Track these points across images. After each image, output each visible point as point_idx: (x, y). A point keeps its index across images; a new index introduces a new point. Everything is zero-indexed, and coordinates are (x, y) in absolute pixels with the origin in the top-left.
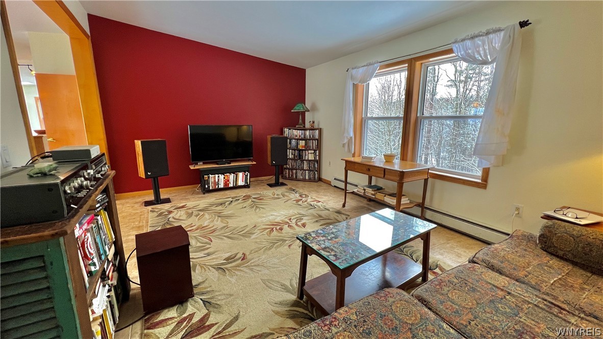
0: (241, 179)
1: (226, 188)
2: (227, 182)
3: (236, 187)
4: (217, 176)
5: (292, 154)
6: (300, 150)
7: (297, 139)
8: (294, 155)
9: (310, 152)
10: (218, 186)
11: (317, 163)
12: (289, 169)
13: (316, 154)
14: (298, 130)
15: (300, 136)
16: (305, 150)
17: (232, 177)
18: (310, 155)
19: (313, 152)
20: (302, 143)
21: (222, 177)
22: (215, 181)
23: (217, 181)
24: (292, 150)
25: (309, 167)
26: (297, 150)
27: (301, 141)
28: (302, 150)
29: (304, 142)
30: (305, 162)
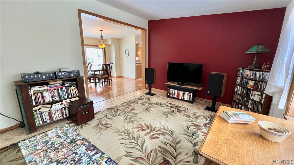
0: (187, 96)
1: (178, 98)
2: (178, 95)
3: (183, 100)
4: (174, 90)
5: (241, 91)
6: (248, 89)
7: (248, 79)
8: (243, 92)
9: (257, 93)
10: (174, 96)
11: (262, 106)
12: (236, 102)
13: (262, 96)
14: (250, 70)
15: (250, 76)
16: (253, 90)
17: (181, 93)
18: (256, 96)
19: (259, 93)
20: (251, 83)
21: (176, 91)
22: (172, 93)
23: (173, 93)
24: (242, 87)
25: (253, 107)
26: (246, 88)
27: (250, 81)
28: (251, 90)
29: (253, 82)
30: (250, 101)
